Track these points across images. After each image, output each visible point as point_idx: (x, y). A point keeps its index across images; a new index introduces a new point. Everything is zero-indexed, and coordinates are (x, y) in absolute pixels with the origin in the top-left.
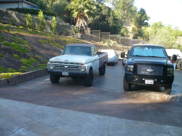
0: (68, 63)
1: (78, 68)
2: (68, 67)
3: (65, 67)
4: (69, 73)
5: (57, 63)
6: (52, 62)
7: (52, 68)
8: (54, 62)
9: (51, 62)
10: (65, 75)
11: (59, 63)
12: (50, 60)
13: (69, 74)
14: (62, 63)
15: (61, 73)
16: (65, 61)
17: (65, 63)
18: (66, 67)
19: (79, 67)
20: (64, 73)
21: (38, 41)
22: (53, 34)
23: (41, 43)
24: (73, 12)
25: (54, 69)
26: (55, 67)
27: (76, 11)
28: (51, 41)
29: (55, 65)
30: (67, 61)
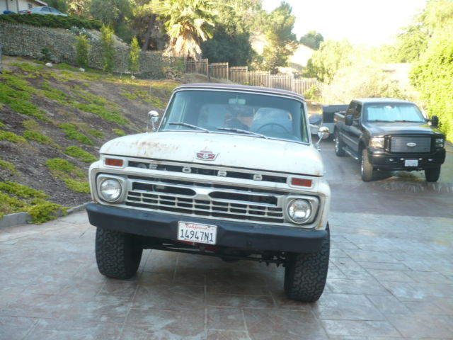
0: (214, 173)
1: (274, 201)
2: (211, 195)
3: (193, 193)
4: (219, 230)
5: (147, 166)
6: (119, 163)
7: (114, 193)
8: (132, 164)
9: (109, 162)
10: (194, 240)
11: (160, 167)
12: (104, 149)
13: (221, 233)
14: (179, 169)
15: (174, 226)
16: (200, 155)
17: (194, 171)
18: (202, 192)
19: (278, 197)
20: (190, 230)
21: (121, 96)
22: (133, 77)
23: (127, 100)
24: (169, 25)
25: (128, 204)
26: (135, 191)
27: (176, 23)
28: (141, 93)
29: (131, 181)
30: (209, 155)
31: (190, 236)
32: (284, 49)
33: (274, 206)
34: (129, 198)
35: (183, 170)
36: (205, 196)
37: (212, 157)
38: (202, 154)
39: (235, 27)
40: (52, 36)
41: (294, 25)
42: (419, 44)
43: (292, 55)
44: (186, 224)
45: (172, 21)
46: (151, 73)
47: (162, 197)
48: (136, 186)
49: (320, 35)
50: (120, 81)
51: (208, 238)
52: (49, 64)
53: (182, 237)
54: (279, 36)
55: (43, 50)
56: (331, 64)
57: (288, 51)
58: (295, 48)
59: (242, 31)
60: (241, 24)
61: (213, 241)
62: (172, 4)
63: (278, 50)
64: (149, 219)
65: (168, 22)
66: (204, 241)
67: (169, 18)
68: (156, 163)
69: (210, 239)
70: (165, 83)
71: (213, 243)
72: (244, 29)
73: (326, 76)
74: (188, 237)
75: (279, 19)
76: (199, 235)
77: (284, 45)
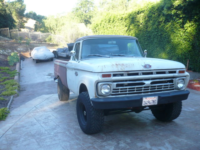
0: (152, 73)
1: (172, 81)
2: (152, 83)
3: (144, 84)
4: (159, 98)
5: (122, 75)
6: (109, 76)
9: (104, 76)
14: (137, 74)
16: (145, 66)
17: (144, 74)
18: (148, 83)
19: (174, 79)
20: (147, 100)
25: (112, 95)
26: (117, 88)
29: (115, 83)
30: (149, 66)
31: (147, 103)
32: (23, 20)
33: (172, 84)
34: (113, 92)
35: (139, 74)
36: (149, 84)
37: (150, 66)
38: (146, 66)
39: (5, 10)
41: (26, 8)
42: (81, 15)
43: (27, 22)
44: (146, 98)
47: (129, 88)
48: (117, 85)
49: (35, 13)
51: (154, 102)
53: (144, 104)
54: (19, 14)
56: (54, 25)
57: (24, 21)
58: (27, 19)
59: (9, 12)
60: (8, 9)
61: (156, 103)
63: (19, 21)
64: (130, 99)
66: (153, 104)
68: (127, 73)
69: (155, 103)
71: (156, 104)
72: (10, 11)
73: (52, 31)
74: (146, 104)
75: (19, 6)
76: (151, 102)
77: (22, 18)
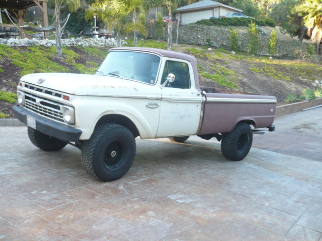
2: (41, 103)
4: (36, 120)
17: (37, 89)
18: (38, 100)
19: (60, 106)
21: (249, 70)
22: (271, 58)
23: (253, 73)
24: (307, 19)
27: (313, 16)
28: (268, 69)
40: (216, 31)
45: (310, 15)
46: (287, 55)
50: (258, 60)
52: (210, 49)
55: (208, 40)
62: (312, 2)
65: (306, 16)
67: (307, 13)
70: (294, 62)
